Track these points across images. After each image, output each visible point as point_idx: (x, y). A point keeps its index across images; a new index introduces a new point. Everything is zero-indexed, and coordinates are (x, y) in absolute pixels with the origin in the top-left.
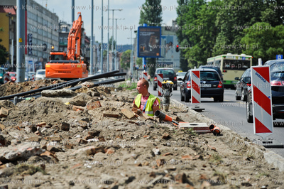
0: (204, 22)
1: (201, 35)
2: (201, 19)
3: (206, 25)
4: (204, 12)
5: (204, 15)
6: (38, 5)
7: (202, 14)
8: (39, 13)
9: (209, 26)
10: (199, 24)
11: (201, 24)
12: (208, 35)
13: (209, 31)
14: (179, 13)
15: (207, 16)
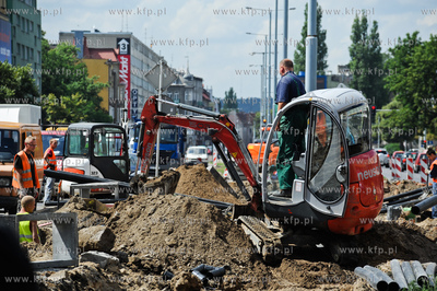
0: (418, 72)
1: (415, 91)
2: (414, 67)
3: (421, 76)
4: (420, 56)
5: (419, 61)
6: (143, 45)
7: (416, 60)
8: (144, 57)
9: (426, 77)
10: (411, 75)
11: (414, 75)
12: (426, 92)
13: (427, 86)
14: (352, 54)
15: (424, 62)
